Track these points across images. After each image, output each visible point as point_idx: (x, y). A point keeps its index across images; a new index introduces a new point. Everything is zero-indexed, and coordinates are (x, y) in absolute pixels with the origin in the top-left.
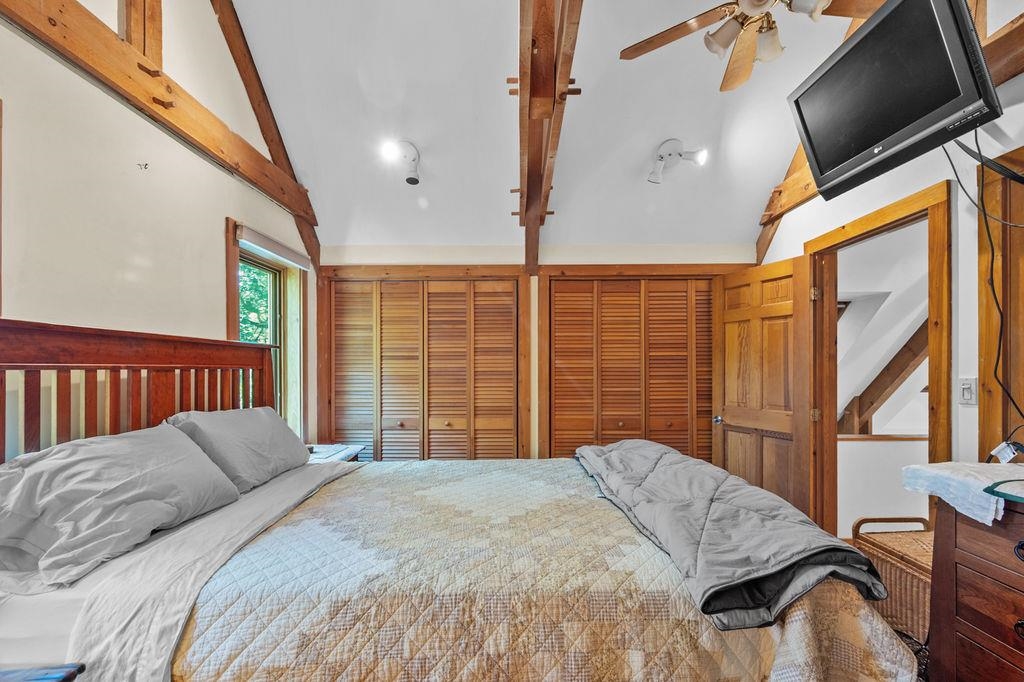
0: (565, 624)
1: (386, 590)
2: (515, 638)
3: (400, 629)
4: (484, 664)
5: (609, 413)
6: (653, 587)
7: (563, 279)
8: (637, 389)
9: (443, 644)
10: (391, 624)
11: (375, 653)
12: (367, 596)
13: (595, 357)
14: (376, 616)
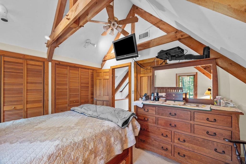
0: (102, 138)
1: (63, 146)
2: (94, 144)
3: (70, 154)
4: (90, 152)
5: (71, 99)
6: (112, 127)
7: (58, 65)
8: (78, 93)
9: (81, 152)
10: (67, 153)
11: (64, 162)
12: (59, 150)
13: (68, 86)
14: (62, 153)
